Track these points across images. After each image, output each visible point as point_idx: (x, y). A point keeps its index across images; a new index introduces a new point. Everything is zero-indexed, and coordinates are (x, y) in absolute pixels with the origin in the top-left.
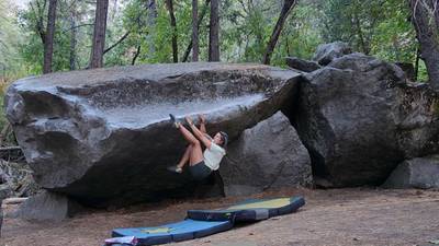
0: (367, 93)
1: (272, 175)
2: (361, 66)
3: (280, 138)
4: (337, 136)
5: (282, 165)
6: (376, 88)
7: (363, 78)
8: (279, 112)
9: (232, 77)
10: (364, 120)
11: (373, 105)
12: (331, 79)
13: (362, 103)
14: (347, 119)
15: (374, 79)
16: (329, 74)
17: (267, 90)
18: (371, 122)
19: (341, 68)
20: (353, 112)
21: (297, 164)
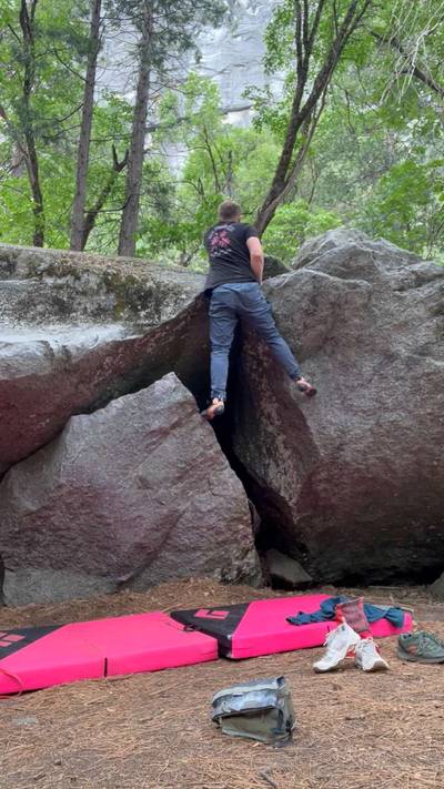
0: (402, 346)
1: (141, 547)
2: (392, 274)
3: (169, 445)
4: (322, 453)
5: (172, 520)
6: (423, 335)
7: (393, 306)
8: (171, 376)
9: (50, 271)
10: (394, 416)
11: (415, 378)
12: (313, 301)
13: (388, 371)
14: (348, 409)
15: (421, 311)
16: (309, 288)
17: (143, 313)
18: (407, 423)
19: (342, 275)
20: (366, 392)
21: (212, 520)
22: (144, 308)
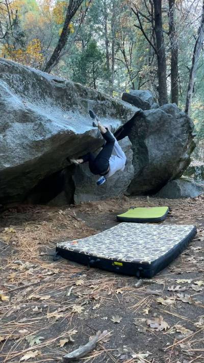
0: (174, 133)
1: (111, 187)
2: (176, 114)
4: (150, 161)
6: (179, 132)
7: (175, 123)
8: (127, 137)
10: (167, 152)
11: (175, 143)
12: (160, 119)
13: (170, 140)
14: (158, 149)
15: (180, 125)
16: (160, 115)
17: (122, 117)
18: (170, 154)
19: (167, 112)
20: (163, 145)
21: (126, 179)
22: (123, 115)
